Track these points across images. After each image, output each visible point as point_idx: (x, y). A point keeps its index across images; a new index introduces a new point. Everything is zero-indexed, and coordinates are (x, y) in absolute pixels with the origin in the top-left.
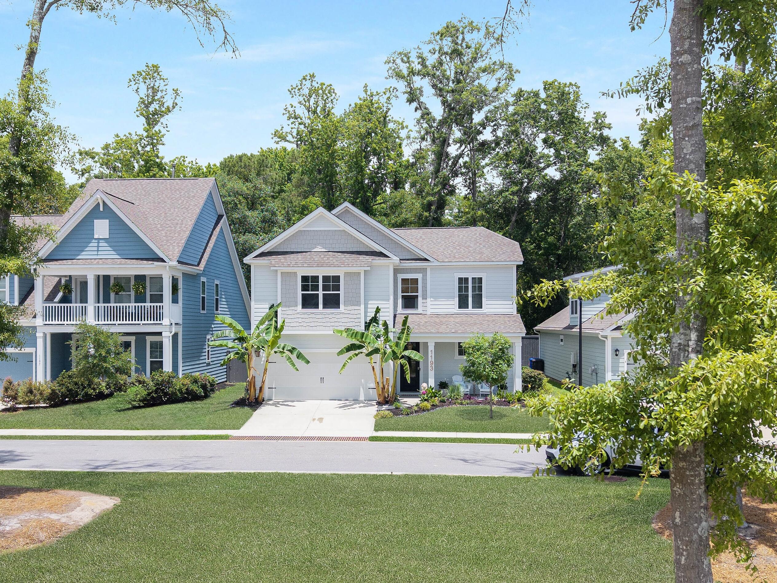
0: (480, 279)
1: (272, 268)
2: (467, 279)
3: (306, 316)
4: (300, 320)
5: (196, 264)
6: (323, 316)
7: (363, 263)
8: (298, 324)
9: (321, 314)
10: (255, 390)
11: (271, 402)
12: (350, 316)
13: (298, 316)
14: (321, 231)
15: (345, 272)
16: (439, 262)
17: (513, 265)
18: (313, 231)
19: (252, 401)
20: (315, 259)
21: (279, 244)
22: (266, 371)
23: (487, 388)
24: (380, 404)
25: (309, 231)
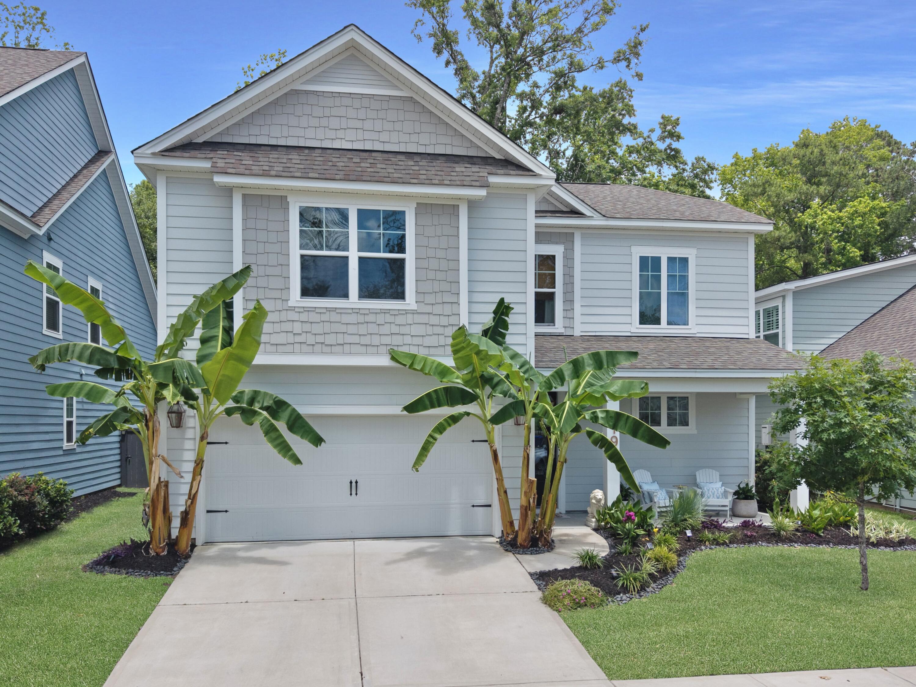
0: (685, 261)
1: (218, 179)
2: (657, 261)
3: (314, 317)
4: (297, 327)
5: (29, 214)
6: (361, 319)
7: (468, 178)
8: (291, 338)
9: (357, 311)
10: (169, 520)
11: (213, 551)
12: (434, 320)
13: (293, 316)
14: (352, 96)
15: (417, 203)
16: (604, 218)
17: (749, 232)
18: (330, 95)
19: (158, 554)
20: (338, 164)
21: (238, 124)
22: (200, 465)
23: (715, 496)
24: (517, 548)
25: (318, 94)
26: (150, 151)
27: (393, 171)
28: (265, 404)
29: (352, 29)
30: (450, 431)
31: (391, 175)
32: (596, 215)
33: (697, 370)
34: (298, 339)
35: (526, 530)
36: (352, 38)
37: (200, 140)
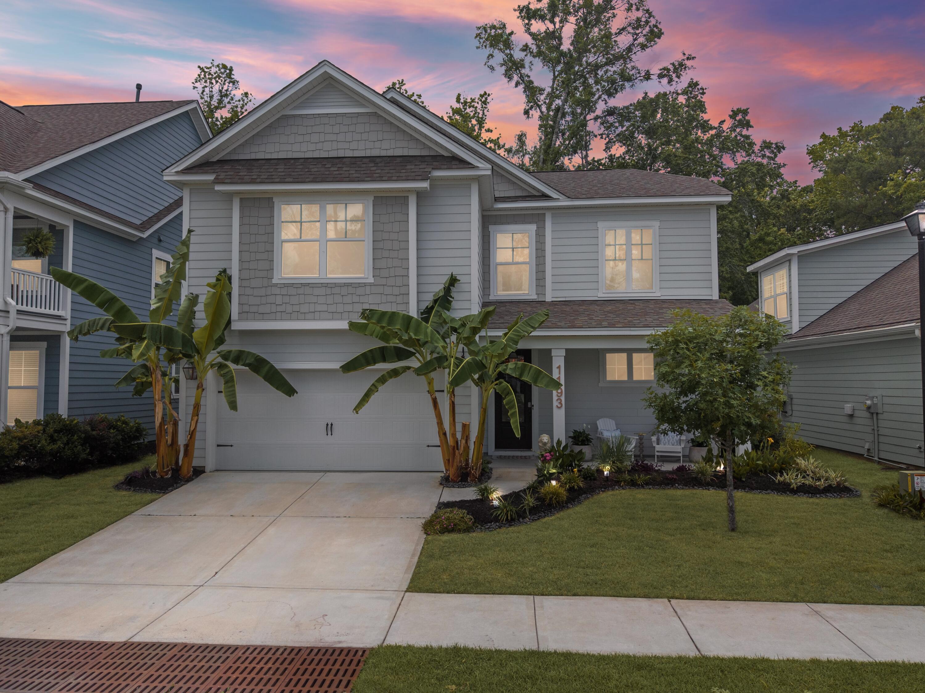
1: (218, 188)
3: (291, 291)
4: (279, 299)
6: (329, 291)
8: (273, 308)
9: (325, 285)
10: (176, 451)
12: (387, 290)
13: (275, 290)
14: (329, 116)
15: (374, 197)
16: (569, 199)
17: (710, 204)
18: (312, 116)
19: (162, 477)
20: (312, 170)
21: (242, 145)
22: (196, 408)
23: (670, 444)
24: (449, 482)
25: (303, 116)
26: (174, 171)
27: (353, 172)
28: (247, 362)
29: (325, 64)
30: (391, 382)
31: (351, 176)
32: (562, 197)
33: (632, 329)
34: (280, 309)
35: (455, 466)
36: (326, 71)
37: (215, 159)
